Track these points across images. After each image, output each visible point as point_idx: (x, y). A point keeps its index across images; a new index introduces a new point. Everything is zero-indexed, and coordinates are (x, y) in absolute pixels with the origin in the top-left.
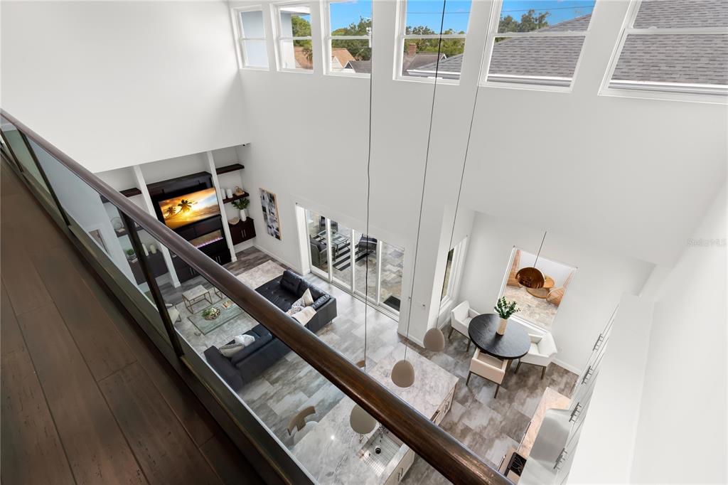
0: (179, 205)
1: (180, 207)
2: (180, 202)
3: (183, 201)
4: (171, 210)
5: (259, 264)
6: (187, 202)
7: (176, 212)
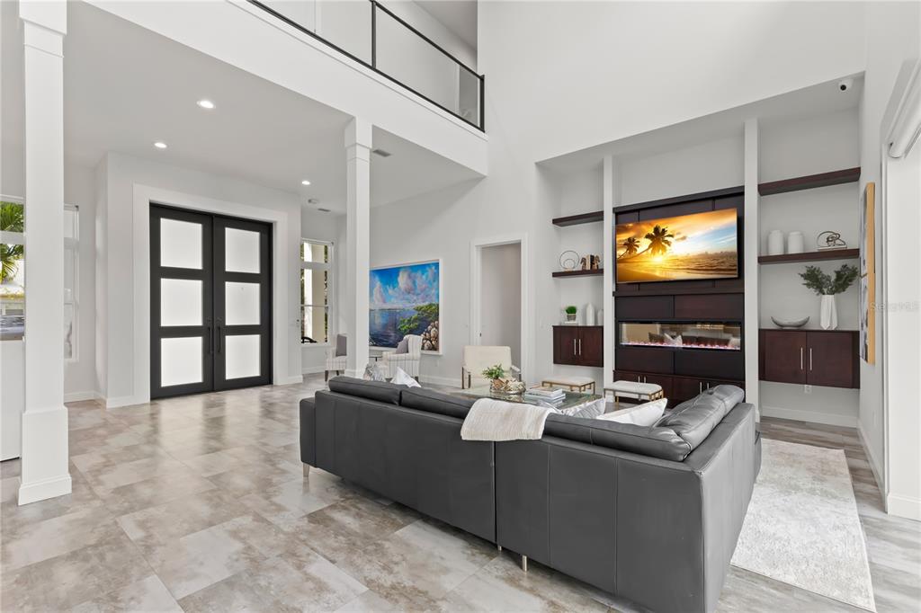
0: (648, 236)
1: (649, 242)
2: (651, 231)
3: (656, 230)
4: (630, 244)
5: (795, 442)
6: (663, 230)
7: (639, 250)
